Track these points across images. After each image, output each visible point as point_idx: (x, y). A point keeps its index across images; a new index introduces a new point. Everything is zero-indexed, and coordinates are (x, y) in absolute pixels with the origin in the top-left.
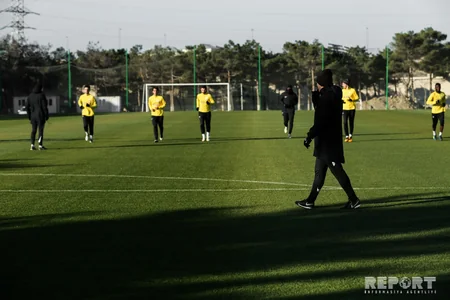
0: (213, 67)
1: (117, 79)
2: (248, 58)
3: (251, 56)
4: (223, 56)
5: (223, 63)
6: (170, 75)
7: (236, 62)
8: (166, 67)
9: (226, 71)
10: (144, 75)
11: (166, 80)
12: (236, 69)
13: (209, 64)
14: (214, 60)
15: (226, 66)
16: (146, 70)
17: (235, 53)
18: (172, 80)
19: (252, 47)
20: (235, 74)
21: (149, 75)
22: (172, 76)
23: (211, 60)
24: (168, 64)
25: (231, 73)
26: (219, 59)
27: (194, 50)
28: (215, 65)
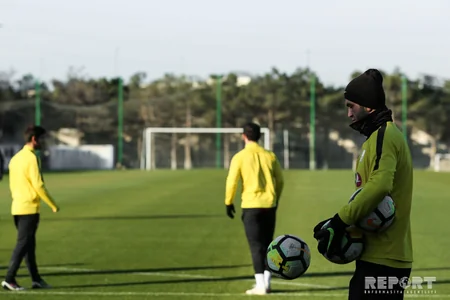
0: (248, 106)
1: (110, 121)
2: (299, 93)
4: (263, 89)
5: (261, 100)
6: (185, 115)
7: (281, 99)
8: (180, 104)
9: (265, 111)
10: (148, 114)
11: (180, 123)
12: (281, 109)
13: (243, 101)
14: (250, 96)
15: (267, 104)
16: (151, 109)
17: (280, 86)
18: (189, 123)
19: (305, 78)
20: (279, 116)
21: (156, 115)
22: (189, 118)
23: (246, 96)
24: (183, 100)
25: (274, 115)
26: (257, 93)
27: (220, 81)
28: (251, 102)
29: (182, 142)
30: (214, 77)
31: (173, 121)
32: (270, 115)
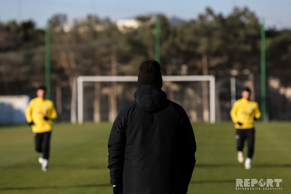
0: (179, 51)
1: (24, 69)
2: (236, 36)
3: (242, 33)
4: (196, 33)
5: (196, 44)
6: (110, 62)
7: (217, 43)
8: (103, 50)
9: (200, 57)
10: (68, 61)
11: (104, 71)
12: (217, 54)
13: (173, 45)
14: (182, 41)
15: (202, 49)
16: (72, 55)
17: (216, 29)
18: (114, 71)
19: (243, 19)
20: (215, 62)
21: (77, 62)
22: (114, 64)
23: (177, 40)
24: (108, 46)
25: (208, 61)
26: (189, 37)
27: (148, 23)
28: (183, 47)
29: (106, 91)
30: (142, 19)
31: (96, 69)
32: (204, 61)
